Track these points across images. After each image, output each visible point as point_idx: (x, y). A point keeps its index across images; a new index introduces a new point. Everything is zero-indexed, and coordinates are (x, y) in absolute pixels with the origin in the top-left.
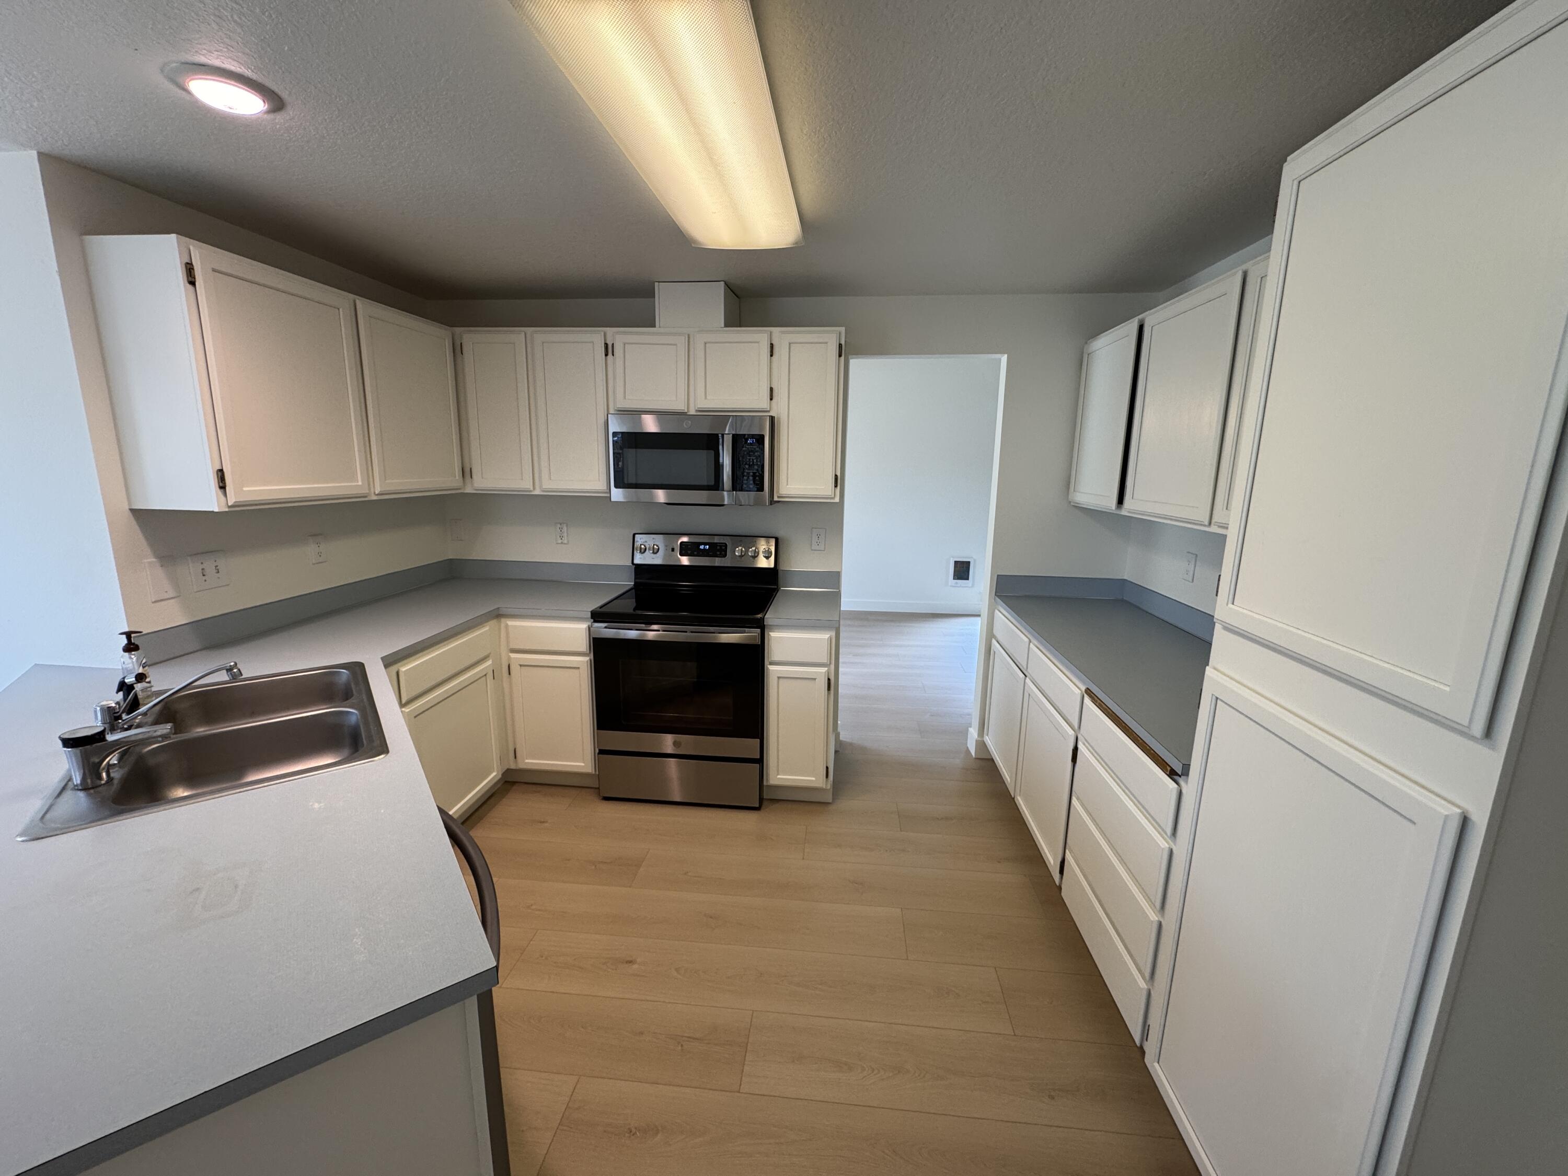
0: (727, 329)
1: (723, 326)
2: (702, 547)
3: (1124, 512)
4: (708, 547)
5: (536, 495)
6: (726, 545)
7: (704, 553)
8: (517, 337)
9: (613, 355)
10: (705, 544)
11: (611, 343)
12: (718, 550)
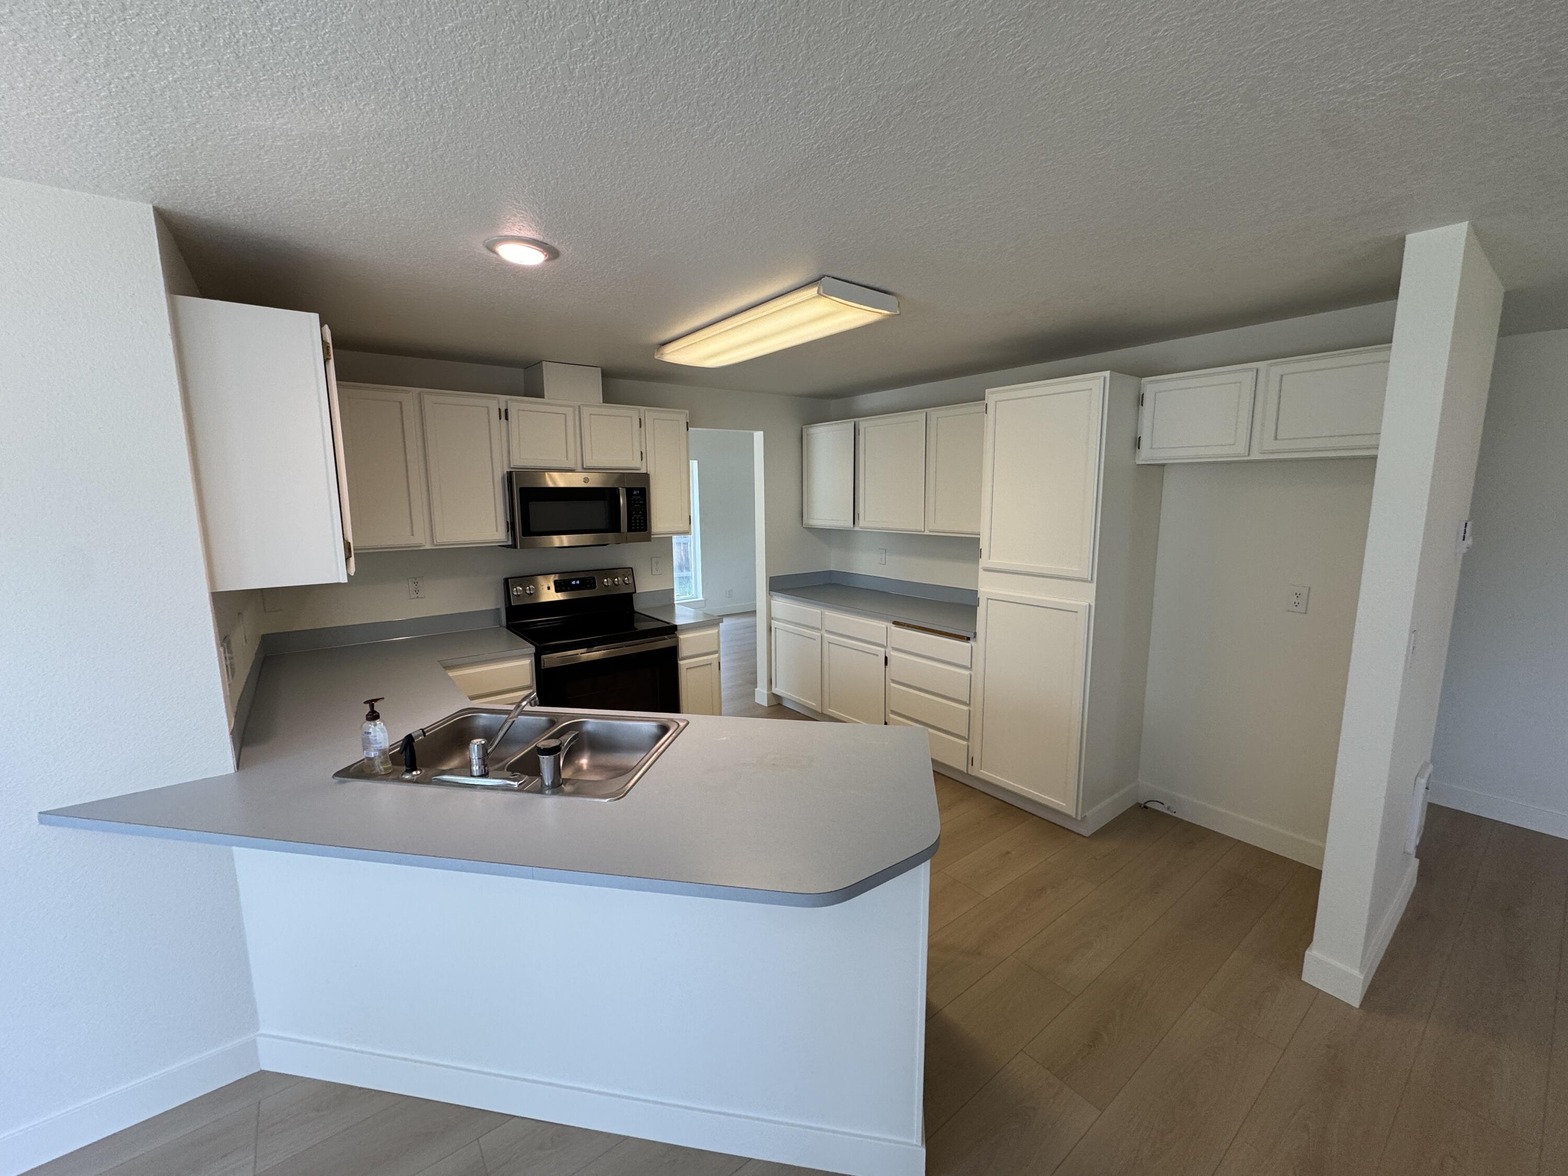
0: (605, 404)
1: (602, 402)
2: (573, 583)
3: (857, 529)
4: (578, 582)
5: (428, 550)
6: (594, 579)
7: (576, 588)
8: (409, 396)
9: (507, 419)
10: (576, 580)
11: (505, 408)
12: (588, 582)
